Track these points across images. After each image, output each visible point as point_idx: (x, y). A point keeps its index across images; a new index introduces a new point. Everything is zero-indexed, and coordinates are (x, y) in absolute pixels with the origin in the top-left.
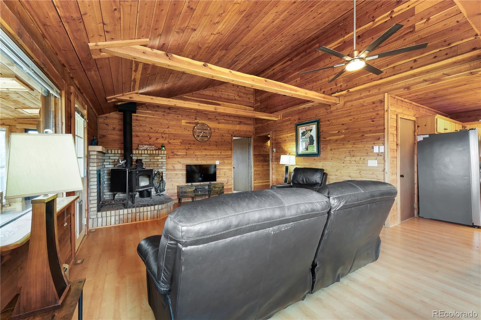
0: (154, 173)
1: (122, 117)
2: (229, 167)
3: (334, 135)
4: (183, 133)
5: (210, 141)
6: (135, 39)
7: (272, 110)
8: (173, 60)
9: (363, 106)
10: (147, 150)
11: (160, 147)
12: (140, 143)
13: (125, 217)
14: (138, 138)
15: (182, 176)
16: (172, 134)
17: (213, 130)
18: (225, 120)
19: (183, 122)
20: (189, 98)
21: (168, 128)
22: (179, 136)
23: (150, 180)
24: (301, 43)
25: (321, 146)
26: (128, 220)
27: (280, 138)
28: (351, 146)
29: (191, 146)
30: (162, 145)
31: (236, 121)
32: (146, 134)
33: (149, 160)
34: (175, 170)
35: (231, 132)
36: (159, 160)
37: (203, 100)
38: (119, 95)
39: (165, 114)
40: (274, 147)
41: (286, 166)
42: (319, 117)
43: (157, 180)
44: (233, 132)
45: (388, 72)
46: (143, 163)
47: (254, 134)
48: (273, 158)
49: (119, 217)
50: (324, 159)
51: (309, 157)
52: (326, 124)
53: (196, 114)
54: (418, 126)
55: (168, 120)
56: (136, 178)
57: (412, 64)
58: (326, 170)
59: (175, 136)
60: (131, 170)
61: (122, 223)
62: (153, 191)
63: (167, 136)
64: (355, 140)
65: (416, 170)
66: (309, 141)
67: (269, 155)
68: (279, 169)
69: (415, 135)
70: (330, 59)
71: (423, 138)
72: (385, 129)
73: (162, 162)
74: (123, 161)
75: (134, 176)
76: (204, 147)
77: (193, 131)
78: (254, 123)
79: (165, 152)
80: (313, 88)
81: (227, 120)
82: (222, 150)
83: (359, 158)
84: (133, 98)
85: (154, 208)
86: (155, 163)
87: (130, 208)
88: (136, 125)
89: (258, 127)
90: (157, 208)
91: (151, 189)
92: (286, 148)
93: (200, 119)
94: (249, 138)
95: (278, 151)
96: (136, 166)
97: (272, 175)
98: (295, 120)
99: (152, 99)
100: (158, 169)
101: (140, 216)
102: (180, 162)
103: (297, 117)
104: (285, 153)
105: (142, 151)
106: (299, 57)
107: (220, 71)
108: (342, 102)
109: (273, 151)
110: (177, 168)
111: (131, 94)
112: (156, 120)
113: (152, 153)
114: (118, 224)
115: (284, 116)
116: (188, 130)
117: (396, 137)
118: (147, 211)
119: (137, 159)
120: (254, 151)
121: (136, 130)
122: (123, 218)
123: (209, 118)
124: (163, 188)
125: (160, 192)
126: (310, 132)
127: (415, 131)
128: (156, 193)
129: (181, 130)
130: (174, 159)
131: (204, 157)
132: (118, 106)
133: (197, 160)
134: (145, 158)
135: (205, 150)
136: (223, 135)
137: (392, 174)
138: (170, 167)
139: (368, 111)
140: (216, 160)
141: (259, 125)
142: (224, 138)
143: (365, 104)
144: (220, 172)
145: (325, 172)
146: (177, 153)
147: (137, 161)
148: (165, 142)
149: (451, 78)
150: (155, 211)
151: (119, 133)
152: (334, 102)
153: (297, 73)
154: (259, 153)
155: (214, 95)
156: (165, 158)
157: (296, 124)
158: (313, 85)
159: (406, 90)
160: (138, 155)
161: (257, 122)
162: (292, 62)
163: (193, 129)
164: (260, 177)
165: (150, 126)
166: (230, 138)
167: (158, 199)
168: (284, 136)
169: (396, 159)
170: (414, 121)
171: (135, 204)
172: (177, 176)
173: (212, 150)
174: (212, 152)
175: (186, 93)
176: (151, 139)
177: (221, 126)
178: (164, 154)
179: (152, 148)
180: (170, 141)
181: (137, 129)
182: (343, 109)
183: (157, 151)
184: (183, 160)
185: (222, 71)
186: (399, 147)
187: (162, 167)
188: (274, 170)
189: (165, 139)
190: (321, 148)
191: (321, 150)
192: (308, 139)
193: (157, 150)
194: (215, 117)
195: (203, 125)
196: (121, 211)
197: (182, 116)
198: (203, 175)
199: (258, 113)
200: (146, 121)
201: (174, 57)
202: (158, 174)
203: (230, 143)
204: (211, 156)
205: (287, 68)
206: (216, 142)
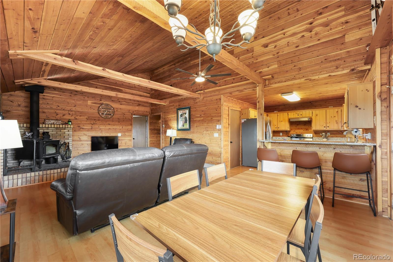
0: (61, 143)
1: (29, 95)
2: (129, 138)
3: (198, 117)
4: (89, 111)
5: (113, 118)
6: (48, 50)
7: (163, 97)
8: (78, 65)
9: (212, 101)
10: (53, 124)
11: (67, 122)
12: (47, 118)
13: (32, 179)
14: (45, 114)
15: (87, 145)
16: (78, 111)
17: (116, 110)
18: (126, 102)
19: (89, 102)
20: (95, 83)
21: (75, 106)
22: (85, 113)
23: (56, 149)
24: (179, 56)
25: (191, 124)
26: (35, 181)
27: (168, 118)
28: (206, 125)
29: (96, 122)
30: (68, 120)
31: (136, 104)
32: (52, 111)
33: (55, 133)
34: (81, 141)
35: (131, 112)
36: (66, 133)
37: (108, 86)
38: (28, 80)
39: (72, 95)
40: (163, 124)
41: (170, 137)
42: (190, 105)
43: (63, 149)
44: (133, 112)
45: (223, 83)
46: (50, 135)
47: (150, 113)
48: (163, 131)
49: (26, 179)
50: (193, 133)
51: (184, 131)
52: (194, 110)
53: (101, 97)
54: (242, 114)
55: (75, 100)
56: (43, 147)
57: (233, 81)
58: (194, 139)
59: (82, 114)
60: (38, 141)
61: (29, 184)
62: (59, 158)
63: (74, 113)
64: (208, 121)
65: (241, 139)
66: (184, 121)
67: (160, 129)
68: (167, 139)
69: (240, 119)
70: (196, 69)
71: (244, 121)
72: (221, 115)
73: (68, 134)
74: (30, 133)
75: (41, 146)
76: (108, 123)
77: (98, 109)
78: (150, 106)
79: (72, 126)
80: (187, 86)
81: (128, 102)
82: (123, 125)
83: (210, 132)
84: (42, 82)
85: (60, 171)
86: (61, 135)
87: (38, 171)
88: (43, 103)
89: (153, 108)
90: (64, 170)
91: (57, 156)
92: (171, 125)
93: (105, 101)
94: (146, 116)
95: (166, 126)
96: (43, 137)
97: (162, 144)
98: (177, 106)
99: (59, 84)
100: (64, 140)
101: (47, 177)
102: (86, 135)
103: (177, 104)
104: (170, 128)
105: (49, 125)
106: (179, 64)
107: (115, 74)
108: (202, 97)
109: (163, 127)
110: (83, 139)
111: (39, 79)
112: (63, 99)
113: (59, 127)
114: (25, 185)
115: (170, 103)
116: (94, 109)
117: (228, 120)
118: (54, 173)
119: (43, 131)
120: (150, 127)
121: (43, 107)
122: (30, 180)
123: (112, 100)
124: (69, 156)
125: (66, 159)
126: (185, 115)
127: (240, 117)
128: (63, 160)
129: (87, 109)
130: (80, 132)
131: (108, 130)
132: (25, 87)
133: (102, 133)
134: (52, 131)
135: (108, 125)
136: (125, 113)
137: (225, 141)
138: (76, 138)
139: (214, 104)
140: (119, 133)
141: (154, 107)
142: (125, 116)
143: (213, 100)
144: (122, 142)
145: (193, 141)
146: (84, 127)
147: (44, 133)
148: (72, 118)
149: (247, 91)
150: (61, 173)
151: (24, 109)
152: (197, 97)
153: (178, 74)
154: (154, 128)
155: (117, 83)
156: (72, 131)
157: (177, 109)
158: (187, 84)
159: (230, 94)
160: (44, 129)
161: (152, 105)
162: (176, 66)
163: (98, 108)
164: (155, 146)
165: (57, 104)
166: (130, 116)
167: (64, 164)
168: (170, 116)
169: (228, 133)
170: (240, 111)
171: (42, 169)
172: (83, 146)
173: (115, 125)
174: (115, 126)
175: (92, 80)
176: (58, 115)
177: (123, 107)
178: (70, 128)
179: (58, 122)
180: (77, 117)
181: (45, 106)
182: (202, 102)
183: (64, 126)
184: (89, 133)
185: (116, 74)
186: (230, 126)
187: (68, 138)
188: (163, 140)
189: (72, 116)
190: (191, 125)
191: (191, 127)
192: (184, 119)
193: (64, 124)
194: (118, 99)
195: (107, 105)
196: (28, 175)
197: (88, 97)
198: (108, 145)
199: (151, 100)
200: (53, 100)
201: (79, 63)
202: (65, 144)
203: (131, 120)
204: (114, 130)
205: (172, 69)
206: (119, 119)
